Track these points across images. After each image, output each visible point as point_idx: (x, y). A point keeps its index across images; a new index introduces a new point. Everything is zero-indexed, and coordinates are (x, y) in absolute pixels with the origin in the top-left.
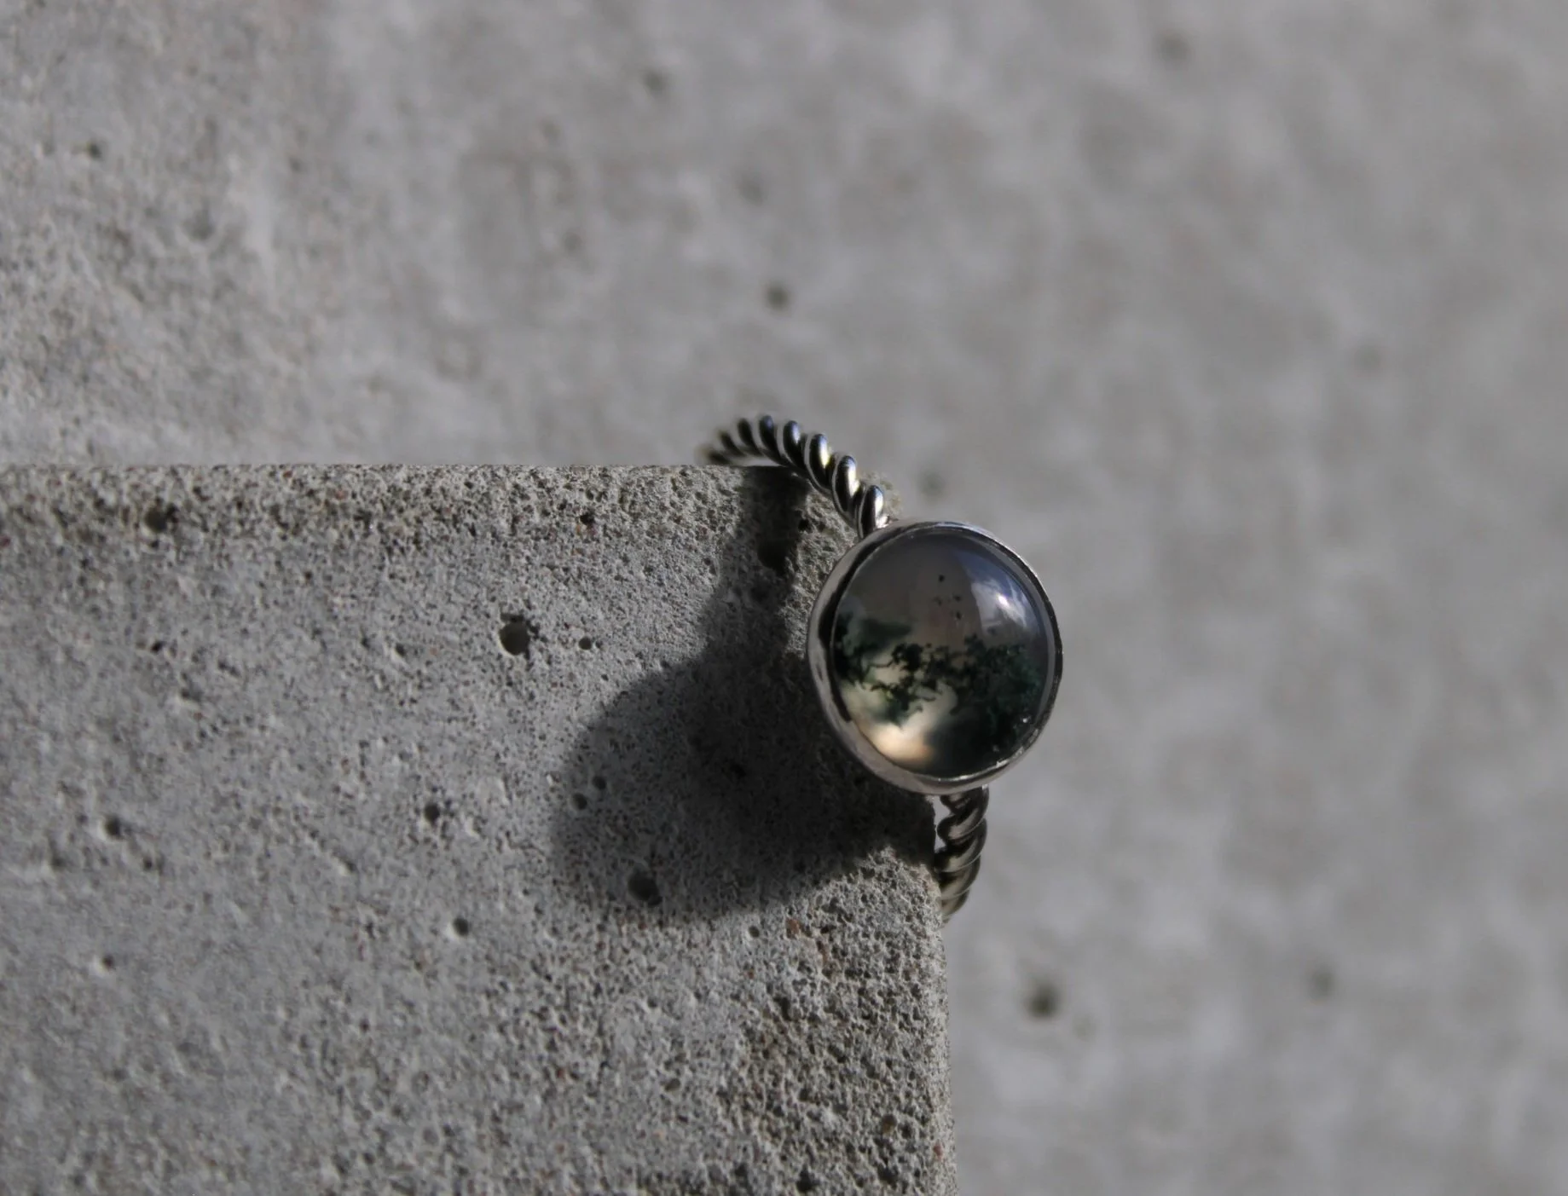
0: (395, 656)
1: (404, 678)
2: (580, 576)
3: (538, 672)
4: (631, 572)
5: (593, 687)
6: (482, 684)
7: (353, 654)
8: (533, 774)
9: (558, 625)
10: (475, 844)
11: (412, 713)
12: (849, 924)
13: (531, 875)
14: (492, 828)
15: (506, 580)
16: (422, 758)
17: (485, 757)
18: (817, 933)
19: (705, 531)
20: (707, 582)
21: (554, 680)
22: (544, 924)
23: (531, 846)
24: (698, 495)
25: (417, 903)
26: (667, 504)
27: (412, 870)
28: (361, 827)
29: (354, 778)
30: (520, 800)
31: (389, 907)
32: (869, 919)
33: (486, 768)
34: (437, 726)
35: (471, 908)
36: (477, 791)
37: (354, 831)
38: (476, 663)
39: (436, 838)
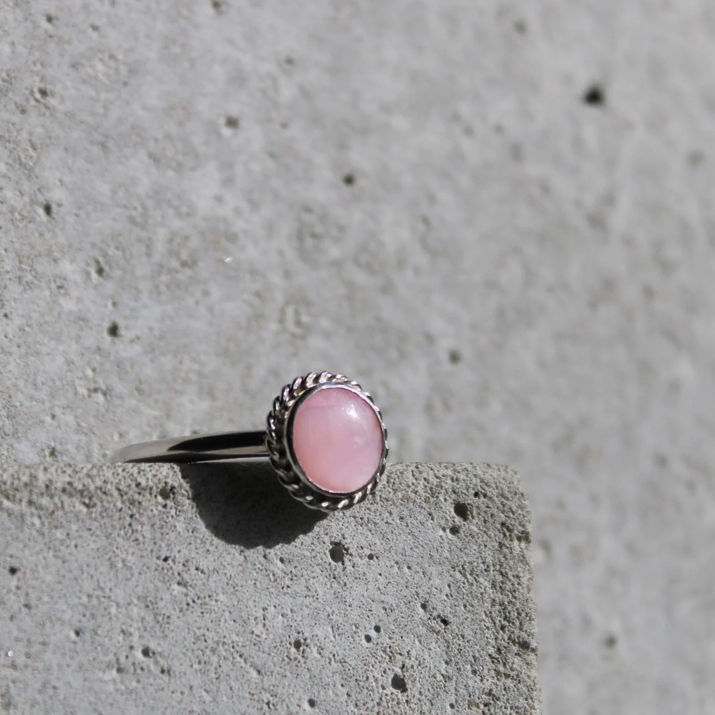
0: (279, 563)
1: (284, 575)
2: (368, 522)
3: (348, 571)
4: (393, 520)
5: (374, 579)
6: (321, 578)
7: (260, 563)
8: (346, 624)
9: (358, 547)
10: (319, 661)
11: (288, 593)
12: (498, 702)
13: (345, 676)
14: (326, 653)
15: (332, 524)
16: (293, 616)
17: (323, 616)
18: (482, 706)
19: (429, 498)
20: (430, 525)
21: (356, 576)
22: (351, 702)
23: (345, 662)
24: (425, 479)
25: (291, 691)
26: (410, 484)
27: (288, 674)
28: (264, 652)
29: (260, 626)
30: (339, 638)
31: (277, 693)
32: (508, 700)
33: (323, 621)
34: (300, 600)
35: (316, 694)
36: (319, 633)
37: (260, 654)
38: (318, 567)
39: (300, 657)
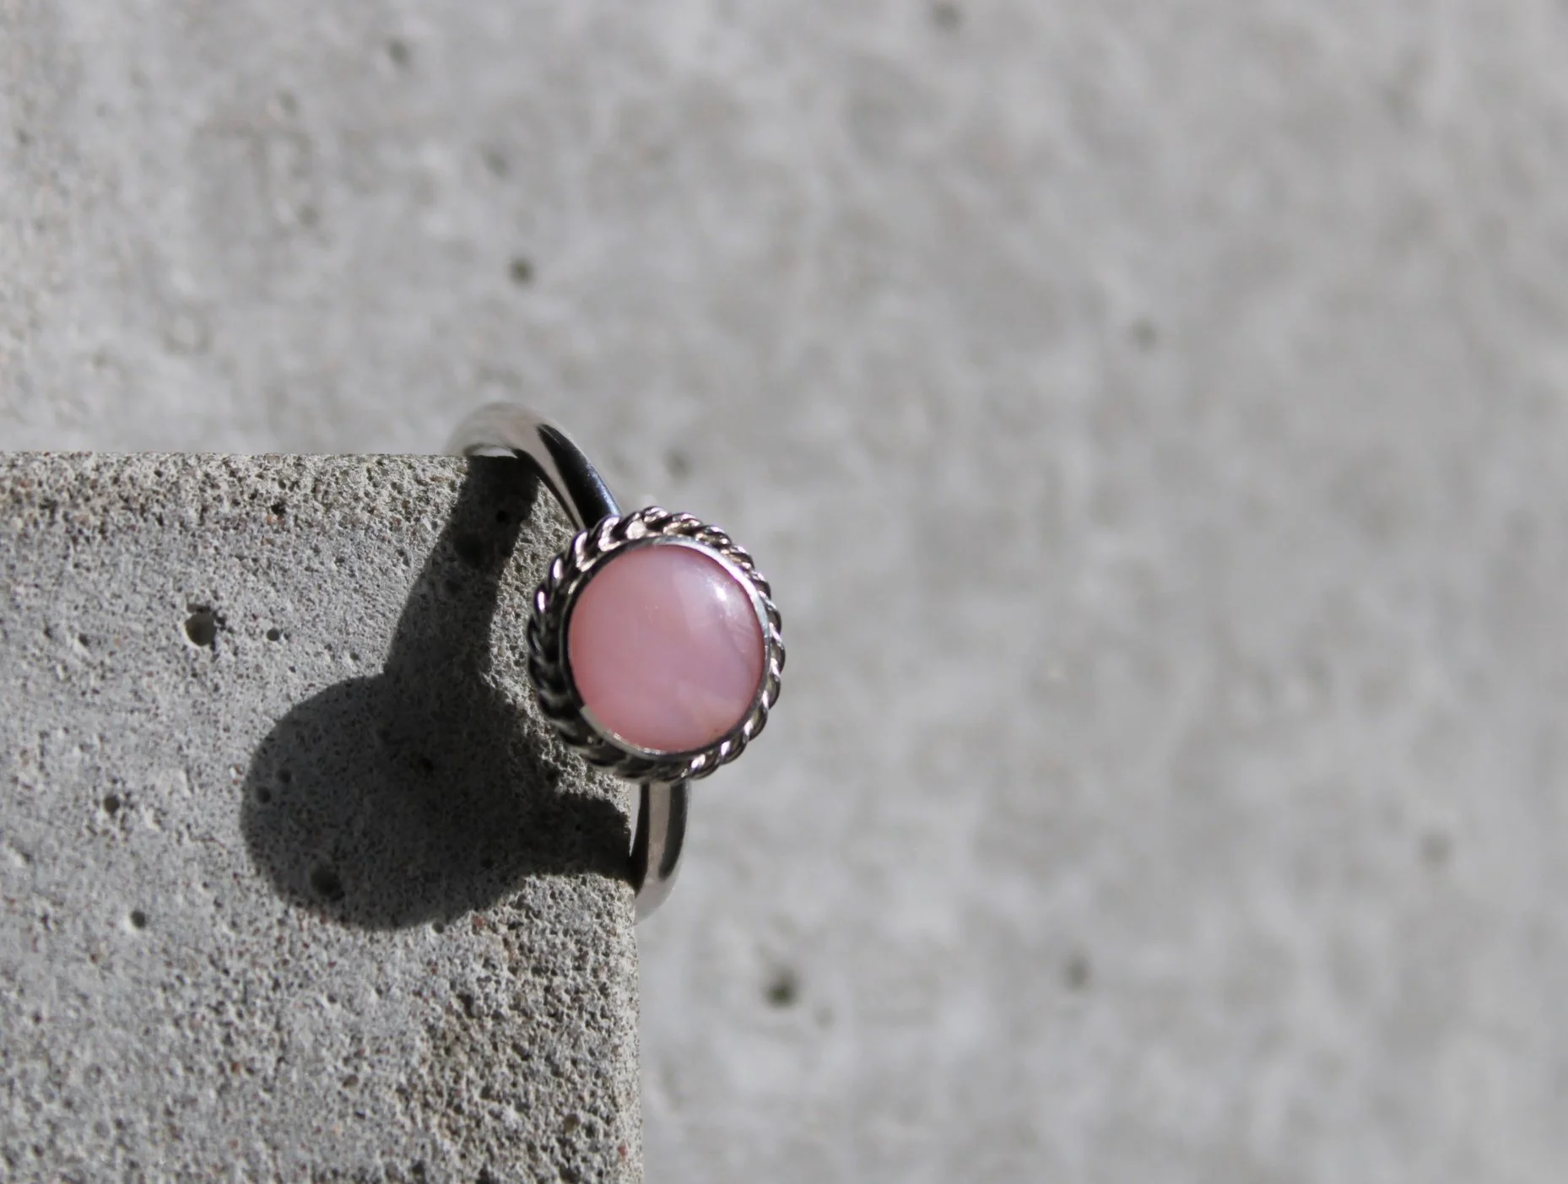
0: (78, 647)
1: (86, 669)
2: (269, 567)
3: (224, 663)
4: (322, 563)
5: (280, 679)
6: (166, 675)
7: (36, 643)
8: (216, 766)
9: (245, 616)
10: (155, 836)
11: (94, 704)
12: (537, 921)
13: (211, 868)
14: (173, 821)
15: (193, 570)
16: (103, 749)
17: (168, 748)
18: (503, 929)
19: (399, 521)
20: (400, 573)
21: (240, 672)
22: (223, 917)
23: (212, 839)
24: (394, 485)
25: (94, 895)
26: (361, 494)
27: (90, 862)
28: (38, 818)
29: (33, 769)
30: (202, 793)
31: (65, 899)
32: (557, 916)
33: (168, 759)
34: (119, 718)
35: (148, 900)
36: (159, 783)
37: (31, 822)
38: (160, 654)
39: (115, 829)
